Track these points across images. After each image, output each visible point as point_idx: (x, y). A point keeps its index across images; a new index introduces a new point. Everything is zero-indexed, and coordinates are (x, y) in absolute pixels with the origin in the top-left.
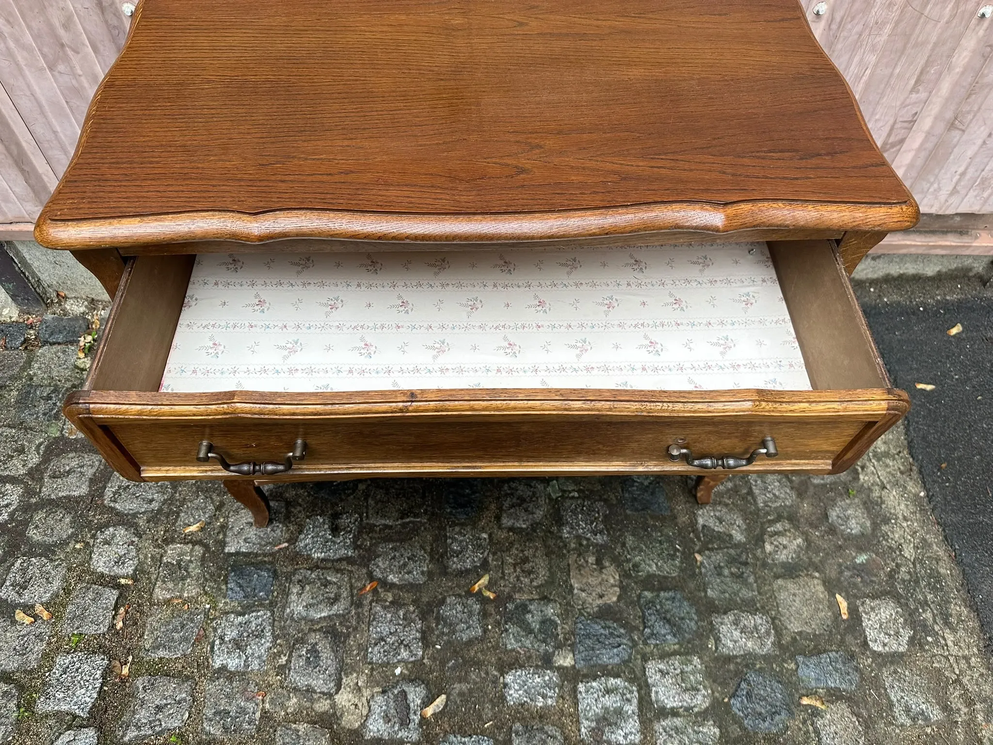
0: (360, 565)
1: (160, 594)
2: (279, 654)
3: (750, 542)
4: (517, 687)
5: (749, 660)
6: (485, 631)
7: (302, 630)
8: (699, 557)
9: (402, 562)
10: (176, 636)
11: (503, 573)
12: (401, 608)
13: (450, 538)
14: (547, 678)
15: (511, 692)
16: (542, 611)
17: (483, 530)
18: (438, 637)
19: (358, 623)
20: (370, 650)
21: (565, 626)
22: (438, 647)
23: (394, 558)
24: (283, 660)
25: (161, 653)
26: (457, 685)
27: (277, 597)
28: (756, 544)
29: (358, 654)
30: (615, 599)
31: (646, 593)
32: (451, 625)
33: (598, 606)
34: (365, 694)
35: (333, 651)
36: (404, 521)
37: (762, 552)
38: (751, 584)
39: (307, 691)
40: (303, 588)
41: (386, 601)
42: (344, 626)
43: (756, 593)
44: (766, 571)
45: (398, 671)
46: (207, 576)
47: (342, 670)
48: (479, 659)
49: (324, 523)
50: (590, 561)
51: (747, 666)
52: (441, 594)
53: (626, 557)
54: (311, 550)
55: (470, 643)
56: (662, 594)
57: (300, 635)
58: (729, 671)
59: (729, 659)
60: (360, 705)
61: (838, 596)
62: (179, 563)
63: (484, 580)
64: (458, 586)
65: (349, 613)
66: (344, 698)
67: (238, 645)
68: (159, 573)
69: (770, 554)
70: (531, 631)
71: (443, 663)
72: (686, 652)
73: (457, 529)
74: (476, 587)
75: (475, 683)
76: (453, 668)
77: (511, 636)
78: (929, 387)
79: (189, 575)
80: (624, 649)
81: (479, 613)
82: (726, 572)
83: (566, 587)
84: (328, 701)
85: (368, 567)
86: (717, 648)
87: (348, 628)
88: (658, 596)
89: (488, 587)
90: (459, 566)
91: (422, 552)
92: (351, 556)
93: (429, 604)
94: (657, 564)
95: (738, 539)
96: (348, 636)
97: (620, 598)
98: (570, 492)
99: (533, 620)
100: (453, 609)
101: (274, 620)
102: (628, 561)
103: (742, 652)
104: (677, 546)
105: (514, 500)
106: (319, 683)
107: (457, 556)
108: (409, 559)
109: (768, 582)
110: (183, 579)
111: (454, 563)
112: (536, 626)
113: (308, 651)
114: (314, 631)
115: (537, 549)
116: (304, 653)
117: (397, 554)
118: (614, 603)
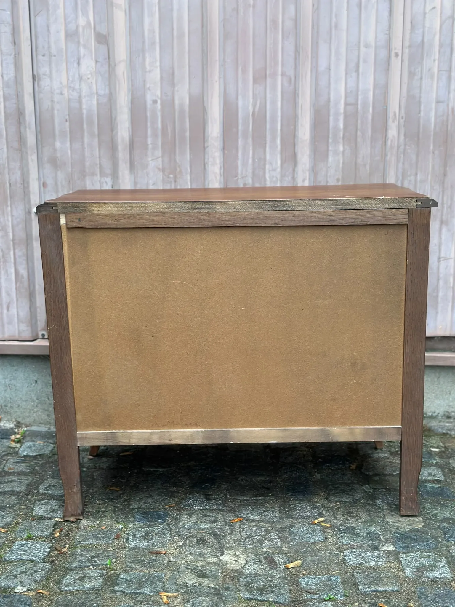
0: (229, 512)
1: (85, 523)
2: (177, 542)
4: (354, 556)
6: (326, 538)
9: (259, 512)
10: (100, 536)
11: (335, 517)
13: (292, 505)
14: (376, 554)
15: (350, 558)
16: (367, 529)
17: (317, 502)
18: (291, 540)
19: (232, 532)
20: (243, 541)
21: (386, 536)
23: (253, 511)
26: (309, 558)
27: (171, 522)
29: (234, 543)
30: (421, 526)
31: (444, 524)
32: (300, 535)
33: (409, 529)
34: (242, 557)
35: (216, 540)
36: (258, 498)
39: (200, 554)
40: (190, 516)
41: (251, 525)
42: (222, 532)
46: (118, 517)
47: (224, 548)
48: (323, 549)
49: (200, 496)
52: (290, 524)
53: (426, 512)
54: (193, 505)
55: (315, 543)
57: (191, 535)
60: (239, 560)
63: (321, 519)
64: (302, 522)
65: (225, 528)
66: (227, 558)
67: (146, 538)
70: (360, 536)
73: (297, 502)
74: (316, 521)
75: (323, 557)
76: (305, 552)
77: (346, 538)
80: (431, 543)
81: (320, 531)
83: (383, 522)
84: (216, 558)
85: (235, 513)
87: (225, 533)
89: (325, 522)
90: (301, 514)
91: (273, 509)
92: (222, 509)
93: (282, 528)
94: (450, 514)
96: (226, 536)
97: (424, 526)
98: (379, 489)
99: (361, 532)
100: (300, 529)
101: (171, 530)
102: (428, 513)
105: (337, 491)
106: (208, 551)
108: (264, 511)
110: (101, 517)
111: (298, 513)
112: (363, 534)
114: (201, 533)
115: (358, 509)
116: (195, 540)
117: (255, 509)
118: (420, 528)
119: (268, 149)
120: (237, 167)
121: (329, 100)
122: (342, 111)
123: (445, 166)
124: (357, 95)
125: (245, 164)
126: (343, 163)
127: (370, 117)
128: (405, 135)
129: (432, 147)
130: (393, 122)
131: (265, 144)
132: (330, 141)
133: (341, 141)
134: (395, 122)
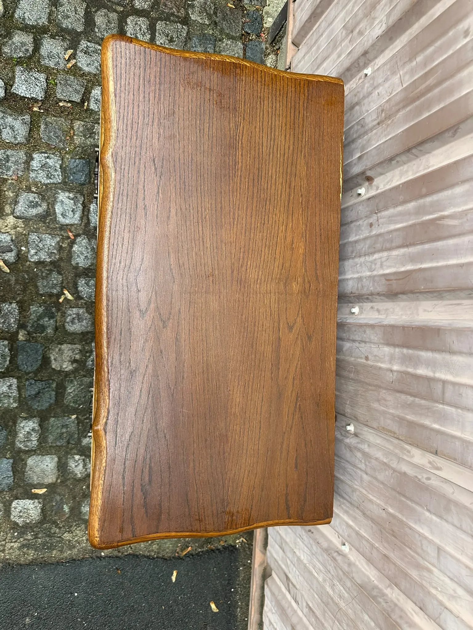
0: (84, 230)
1: (77, 124)
2: (37, 187)
3: (81, 447)
4: (9, 309)
5: (13, 433)
6: (42, 295)
7: (49, 199)
8: (74, 417)
10: (52, 134)
11: (73, 307)
12: (58, 251)
14: (13, 325)
15: (7, 306)
16: (49, 326)
18: (41, 270)
19: (51, 228)
20: (35, 234)
21: (40, 338)
22: (35, 270)
23: (87, 248)
24: (34, 189)
25: (43, 127)
26: (14, 278)
27: (69, 185)
28: (79, 450)
29: (34, 228)
30: (53, 367)
31: (55, 384)
32: (47, 277)
33: (50, 357)
34: (12, 231)
35: (36, 215)
37: (75, 453)
38: (55, 443)
39: (16, 201)
40: (72, 199)
41: (63, 243)
42: (50, 221)
43: (50, 445)
44: (63, 453)
45: (23, 248)
46: (85, 148)
47: (26, 220)
48: (27, 291)
50: (77, 356)
51: (10, 431)
52: (64, 273)
53: (77, 376)
55: (36, 287)
56: (54, 393)
57: (46, 198)
58: (9, 421)
59: (15, 423)
60: (7, 228)
61: (45, 490)
62: (94, 133)
63: (70, 297)
64: (68, 282)
65: (57, 224)
66: (11, 220)
67: (44, 166)
68: (89, 122)
69: (74, 457)
70: (38, 320)
71: (27, 272)
72: (20, 400)
75: (14, 288)
76: (23, 277)
77: (37, 309)
78: (174, 578)
79: (86, 138)
81: (51, 292)
82: (64, 430)
83: (63, 341)
84: (10, 212)
85: (82, 234)
86: (21, 417)
87: (49, 223)
88: (53, 390)
89: (66, 299)
90: (79, 284)
91: (90, 264)
93: (59, 266)
94: (71, 393)
95: (84, 441)
96: (44, 223)
97: (54, 369)
99: (45, 321)
100: (56, 278)
101: (56, 184)
102: (75, 377)
103: (17, 430)
104: (82, 406)
106: (20, 208)
107: (85, 283)
108: (86, 256)
109: (57, 453)
110: (85, 136)
111: (82, 281)
112: (41, 322)
113: (37, 202)
114: (48, 205)
115: (86, 327)
116: (36, 200)
117: (89, 250)
118: (51, 366)
119: (402, 251)
120: (386, 208)
121: (452, 352)
122: (438, 375)
123: (372, 520)
124: (456, 407)
125: (391, 219)
126: (380, 368)
127: (427, 422)
128: (405, 473)
129: (391, 510)
130: (430, 463)
131: (407, 246)
132: (405, 351)
133: (403, 369)
134: (429, 465)
